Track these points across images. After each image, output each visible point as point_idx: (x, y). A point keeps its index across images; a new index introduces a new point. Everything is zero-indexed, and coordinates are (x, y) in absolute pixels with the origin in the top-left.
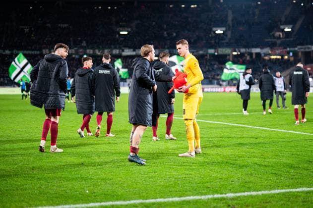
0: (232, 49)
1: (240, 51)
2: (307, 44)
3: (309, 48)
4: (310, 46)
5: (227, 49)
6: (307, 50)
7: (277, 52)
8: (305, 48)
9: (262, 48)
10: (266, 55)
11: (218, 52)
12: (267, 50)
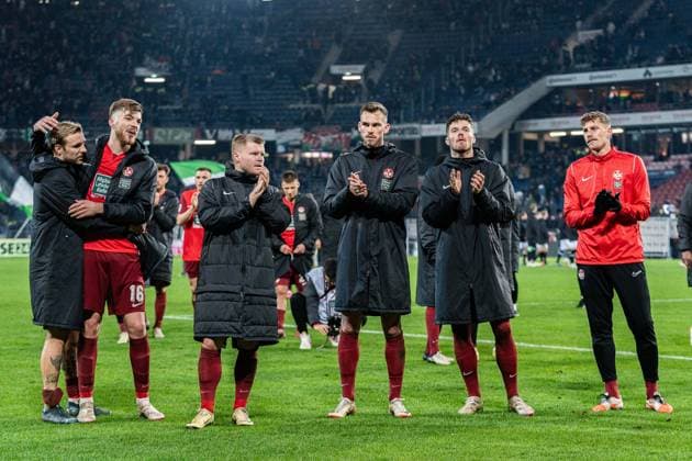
0: (194, 130)
1: (215, 138)
2: (407, 120)
3: (413, 131)
4: (416, 125)
5: (178, 129)
6: (407, 136)
7: (324, 140)
8: (403, 132)
9: (280, 129)
10: (289, 148)
11: (151, 140)
12: (294, 135)
